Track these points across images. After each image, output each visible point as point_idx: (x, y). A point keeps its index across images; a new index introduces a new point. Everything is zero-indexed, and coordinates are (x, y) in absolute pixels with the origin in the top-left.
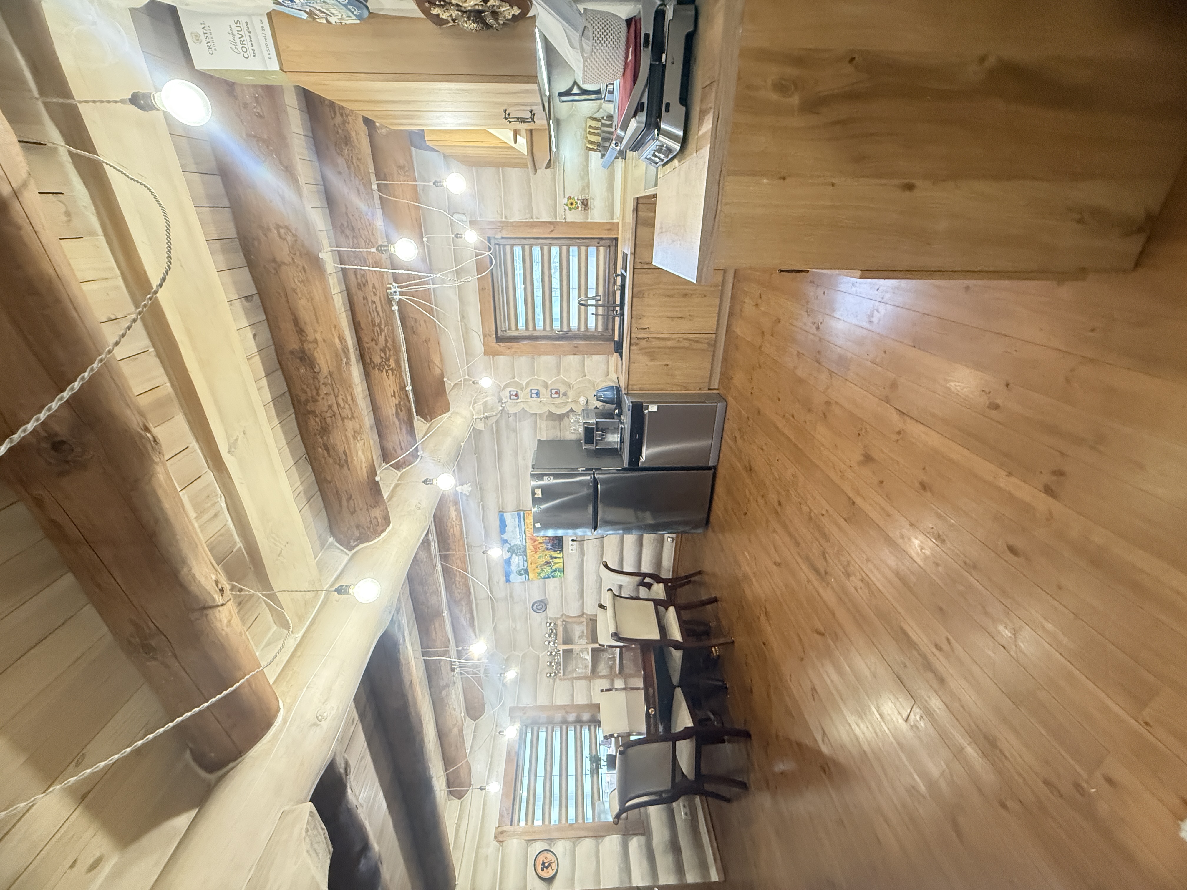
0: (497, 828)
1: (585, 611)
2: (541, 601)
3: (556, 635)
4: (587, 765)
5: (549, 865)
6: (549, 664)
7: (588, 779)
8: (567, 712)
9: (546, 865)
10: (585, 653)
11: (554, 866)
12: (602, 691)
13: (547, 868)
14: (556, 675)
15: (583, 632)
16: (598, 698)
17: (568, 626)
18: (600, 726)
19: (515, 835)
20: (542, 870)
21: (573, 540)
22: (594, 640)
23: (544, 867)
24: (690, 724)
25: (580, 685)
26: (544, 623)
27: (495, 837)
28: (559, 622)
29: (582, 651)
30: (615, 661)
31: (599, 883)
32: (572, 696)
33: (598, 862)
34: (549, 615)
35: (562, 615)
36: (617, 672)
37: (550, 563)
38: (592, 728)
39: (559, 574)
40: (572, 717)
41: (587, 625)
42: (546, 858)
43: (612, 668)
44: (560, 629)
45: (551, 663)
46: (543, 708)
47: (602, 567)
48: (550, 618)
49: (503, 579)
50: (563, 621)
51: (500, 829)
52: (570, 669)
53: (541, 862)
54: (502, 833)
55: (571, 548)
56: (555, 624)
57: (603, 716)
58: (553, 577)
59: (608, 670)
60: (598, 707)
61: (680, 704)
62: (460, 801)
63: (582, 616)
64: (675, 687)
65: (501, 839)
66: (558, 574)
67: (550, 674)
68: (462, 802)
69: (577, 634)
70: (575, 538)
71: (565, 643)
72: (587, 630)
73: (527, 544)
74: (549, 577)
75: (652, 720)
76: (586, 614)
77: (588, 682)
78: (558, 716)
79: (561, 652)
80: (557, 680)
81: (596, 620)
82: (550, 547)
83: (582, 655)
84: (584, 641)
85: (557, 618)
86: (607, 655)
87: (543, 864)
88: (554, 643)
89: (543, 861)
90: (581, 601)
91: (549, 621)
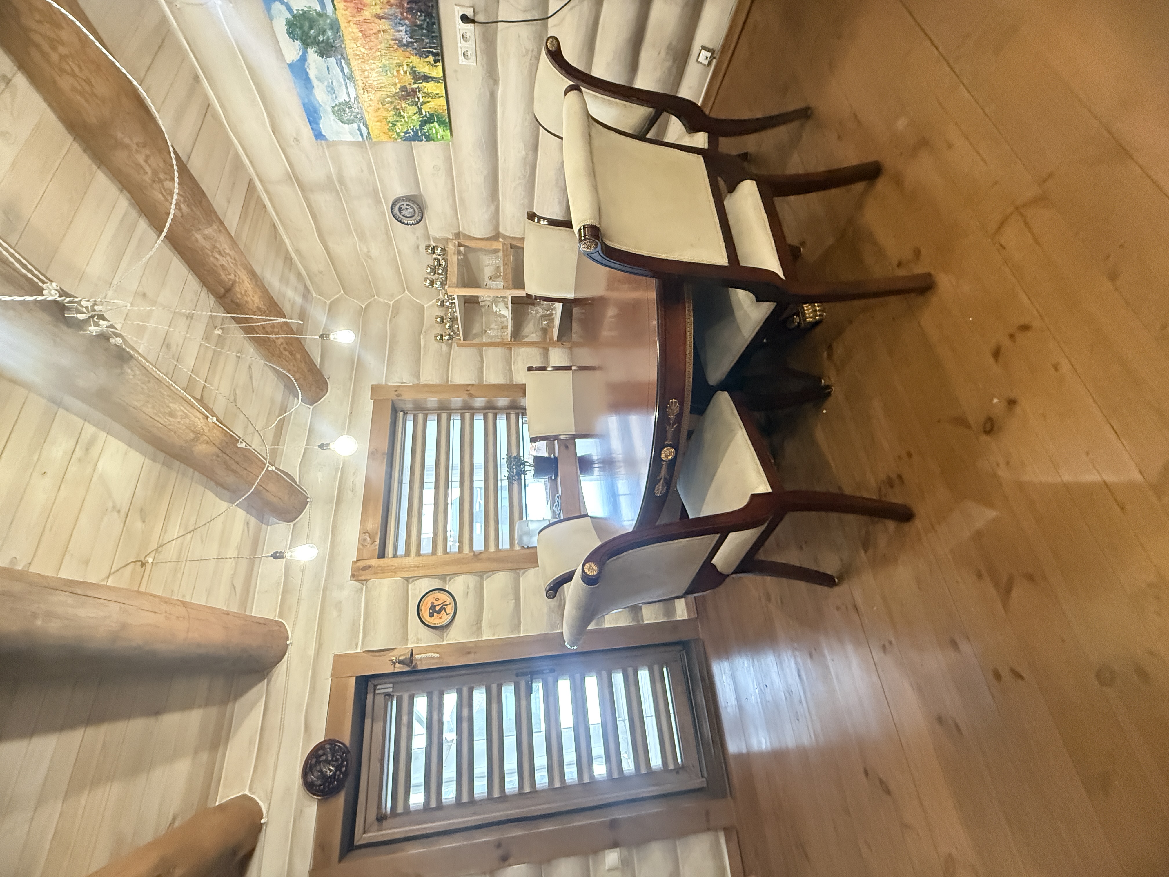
0: (355, 562)
1: (501, 230)
2: (410, 199)
3: (445, 270)
4: (503, 472)
5: (443, 608)
6: (439, 320)
7: (504, 494)
8: (471, 395)
9: (437, 608)
10: (502, 305)
11: (450, 609)
12: (530, 369)
13: (439, 612)
14: (451, 338)
15: (498, 268)
16: (521, 377)
17: (471, 256)
18: (524, 414)
19: (383, 572)
20: (431, 615)
21: (465, 19)
22: (519, 282)
23: (434, 611)
25: (492, 355)
26: (422, 248)
27: (353, 576)
28: (451, 248)
29: (496, 300)
30: (552, 321)
31: (517, 626)
32: (481, 370)
33: (517, 599)
34: (432, 233)
35: (458, 235)
36: (555, 339)
38: (513, 416)
39: (441, 132)
40: (479, 402)
41: (505, 256)
42: (437, 600)
43: (545, 331)
44: (454, 259)
45: (442, 318)
46: (431, 388)
48: (435, 239)
49: (307, 132)
50: (459, 245)
51: (361, 564)
52: (476, 329)
53: (429, 605)
54: (366, 568)
55: (462, 45)
56: (443, 250)
57: (528, 402)
58: (429, 138)
59: (539, 333)
60: (522, 389)
62: (292, 524)
63: (496, 236)
65: (363, 578)
66: (435, 129)
67: (442, 336)
68: (294, 525)
69: (488, 271)
70: (470, 13)
71: (463, 285)
72: (505, 264)
73: (340, 13)
74: (416, 137)
76: (505, 237)
77: (507, 352)
78: (457, 401)
79: (456, 301)
80: (454, 345)
81: (523, 248)
82: (406, 39)
83: (495, 309)
84: (500, 283)
85: (447, 240)
86: (539, 313)
87: (433, 607)
88: (442, 284)
89: (432, 603)
90: (493, 208)
91: (433, 244)
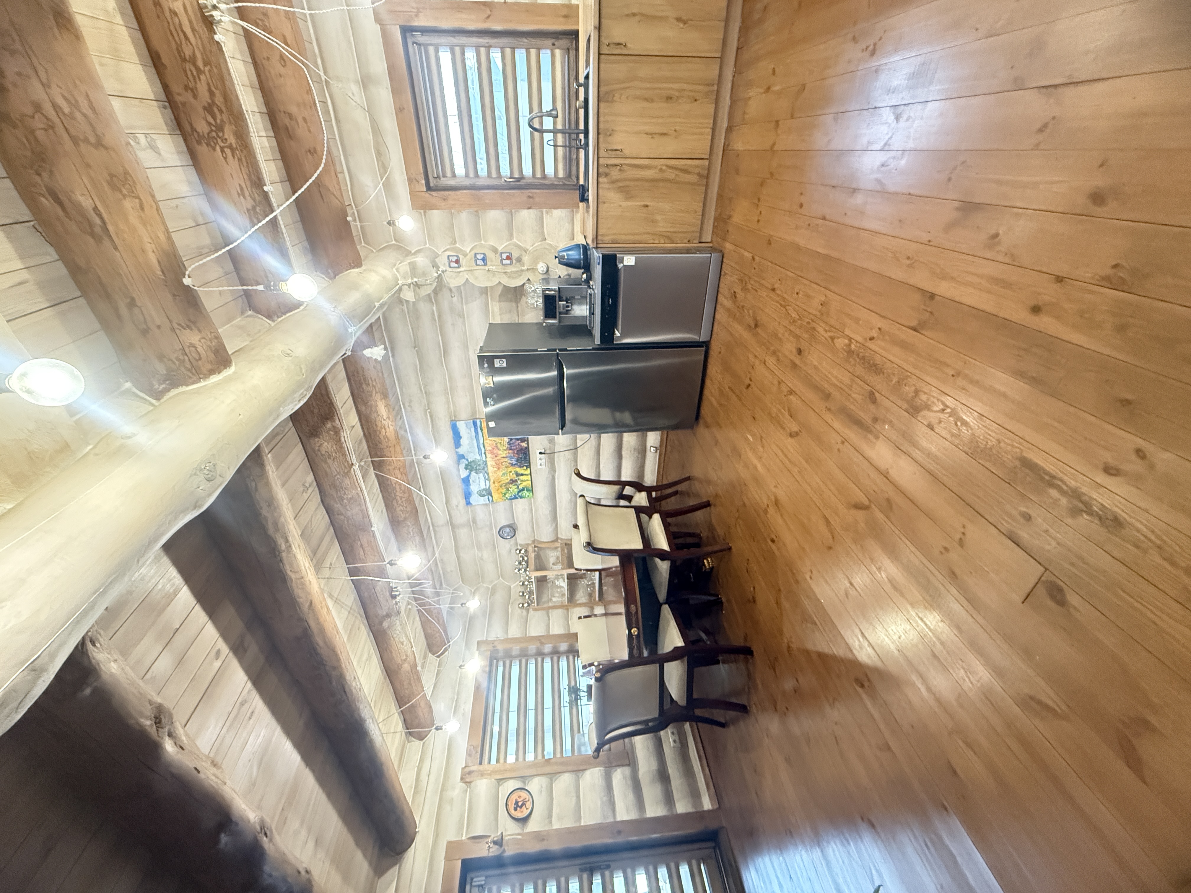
0: (463, 769)
1: (559, 536)
2: (509, 526)
3: (527, 562)
4: (565, 697)
5: (524, 804)
6: (521, 594)
7: (566, 712)
8: (542, 643)
9: (520, 804)
10: (561, 580)
11: (529, 805)
12: (580, 618)
13: (521, 807)
14: (529, 605)
15: (558, 558)
16: (577, 627)
17: (541, 553)
18: (578, 656)
19: (482, 774)
20: (515, 809)
21: (541, 453)
22: (570, 565)
23: (517, 806)
24: (680, 643)
25: (556, 615)
26: (513, 551)
27: (462, 779)
28: (530, 549)
29: (557, 577)
30: (594, 587)
31: (579, 819)
32: (548, 626)
33: (578, 797)
34: (519, 542)
35: (534, 542)
36: (597, 599)
37: (516, 481)
38: (571, 658)
39: (528, 494)
40: (548, 648)
41: (562, 550)
42: (520, 797)
43: (591, 595)
44: (532, 555)
45: (523, 593)
46: (514, 640)
47: (574, 477)
48: (521, 545)
49: (463, 502)
50: (535, 547)
51: (467, 770)
52: (545, 599)
53: (514, 802)
54: (470, 773)
55: (539, 462)
56: (526, 551)
57: (581, 646)
58: (521, 497)
59: (587, 597)
60: (576, 635)
61: (668, 622)
62: (422, 742)
63: (556, 540)
64: (661, 605)
65: (468, 780)
66: (526, 493)
67: (523, 604)
68: (424, 743)
69: (552, 560)
70: (543, 451)
71: (537, 570)
72: (562, 555)
73: (488, 459)
74: (515, 498)
75: (635, 642)
76: (561, 539)
77: (565, 611)
78: (532, 648)
79: (533, 580)
80: (531, 610)
81: (571, 545)
82: (514, 462)
83: (557, 583)
84: (559, 566)
85: (528, 545)
86: (584, 582)
87: (517, 803)
88: (525, 571)
89: (516, 800)
90: (554, 525)
91: (519, 548)
